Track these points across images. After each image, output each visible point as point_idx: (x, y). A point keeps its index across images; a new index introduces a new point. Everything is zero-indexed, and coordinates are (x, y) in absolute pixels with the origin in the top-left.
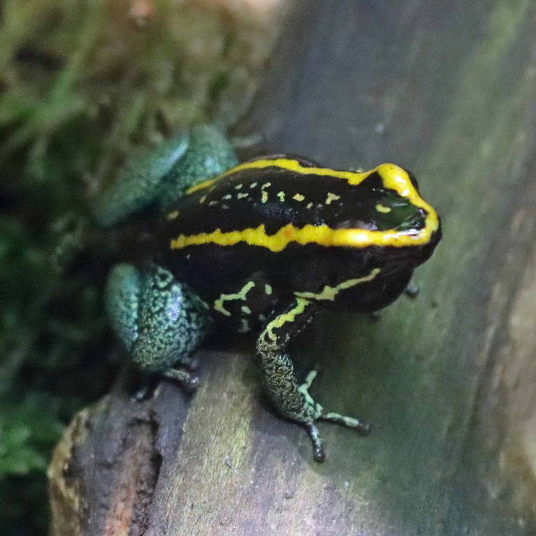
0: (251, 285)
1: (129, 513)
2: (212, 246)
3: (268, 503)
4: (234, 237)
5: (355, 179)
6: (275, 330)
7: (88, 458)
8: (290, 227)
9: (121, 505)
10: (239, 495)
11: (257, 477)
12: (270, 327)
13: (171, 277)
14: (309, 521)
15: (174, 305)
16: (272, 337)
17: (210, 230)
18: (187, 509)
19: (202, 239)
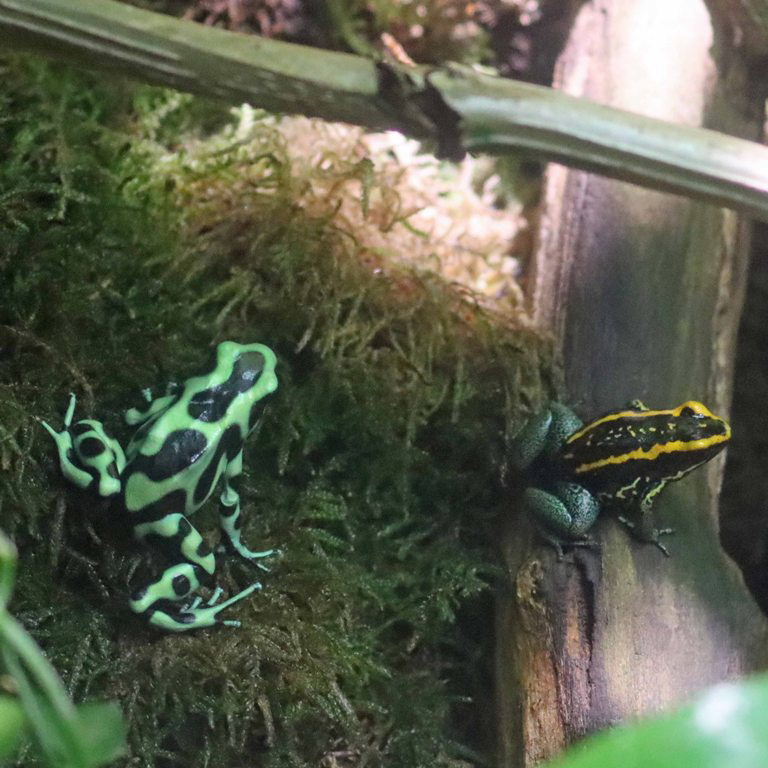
0: (639, 479)
1: (576, 614)
2: (611, 465)
3: (653, 602)
4: (625, 458)
5: (676, 413)
6: (651, 498)
7: (548, 587)
8: (657, 445)
9: (571, 610)
10: (640, 599)
11: (644, 587)
12: (648, 496)
13: (579, 487)
14: (672, 608)
15: (585, 500)
16: (650, 501)
17: (607, 457)
18: (615, 610)
19: (603, 463)
